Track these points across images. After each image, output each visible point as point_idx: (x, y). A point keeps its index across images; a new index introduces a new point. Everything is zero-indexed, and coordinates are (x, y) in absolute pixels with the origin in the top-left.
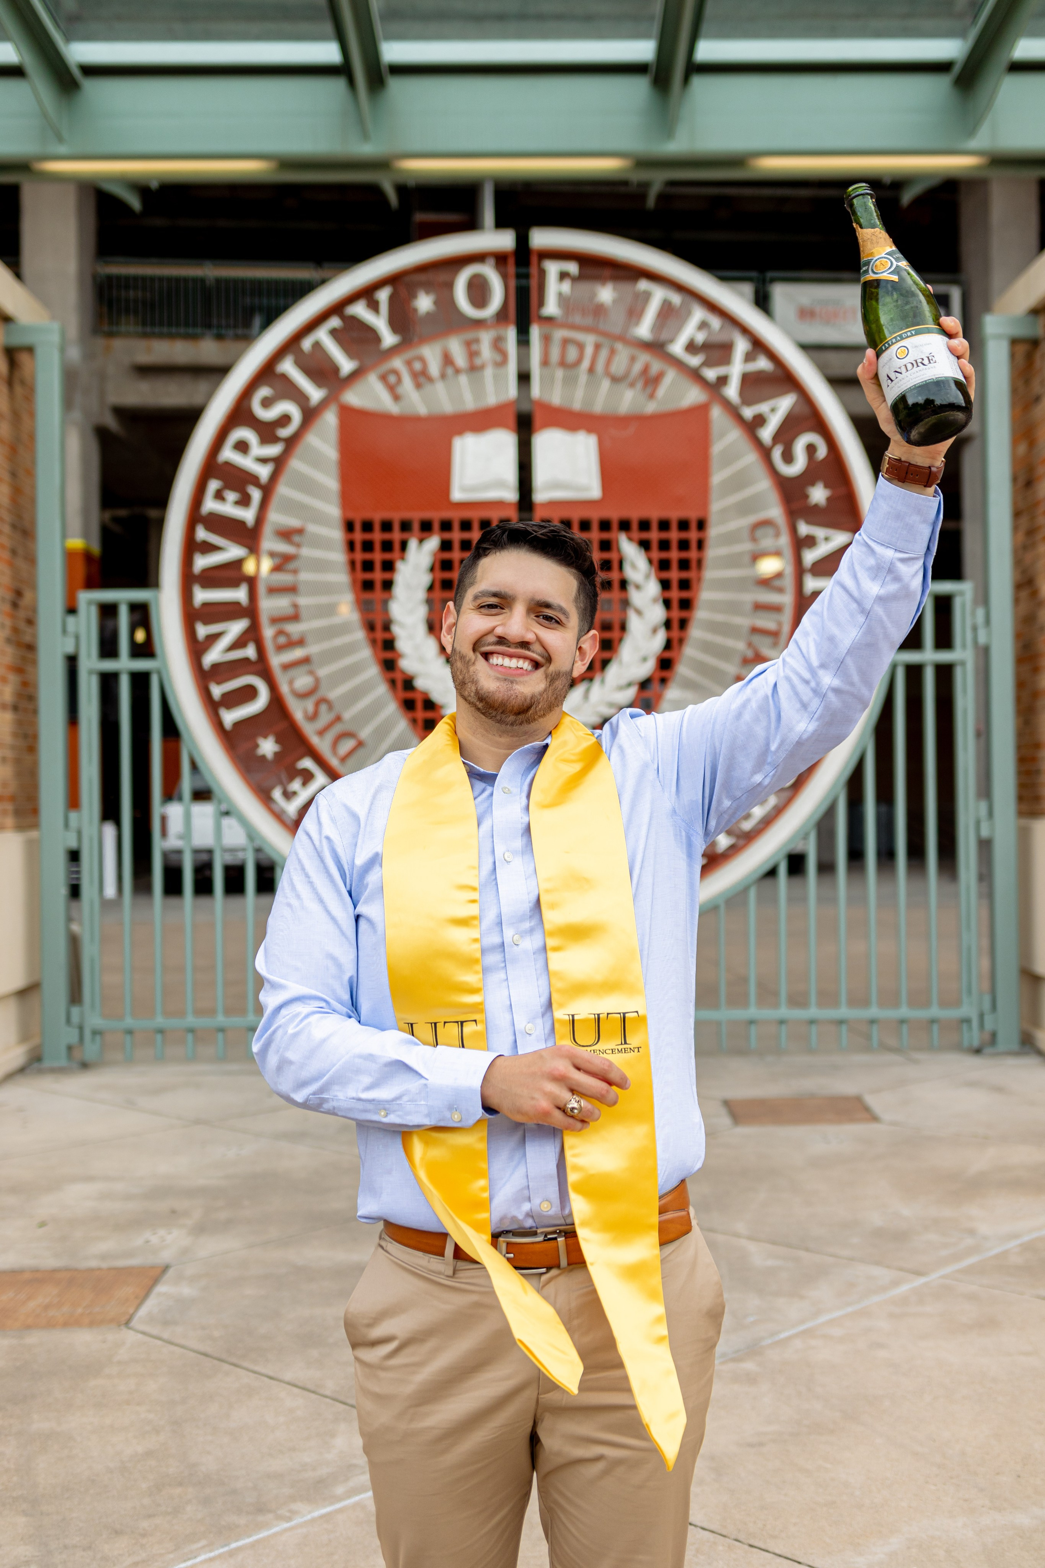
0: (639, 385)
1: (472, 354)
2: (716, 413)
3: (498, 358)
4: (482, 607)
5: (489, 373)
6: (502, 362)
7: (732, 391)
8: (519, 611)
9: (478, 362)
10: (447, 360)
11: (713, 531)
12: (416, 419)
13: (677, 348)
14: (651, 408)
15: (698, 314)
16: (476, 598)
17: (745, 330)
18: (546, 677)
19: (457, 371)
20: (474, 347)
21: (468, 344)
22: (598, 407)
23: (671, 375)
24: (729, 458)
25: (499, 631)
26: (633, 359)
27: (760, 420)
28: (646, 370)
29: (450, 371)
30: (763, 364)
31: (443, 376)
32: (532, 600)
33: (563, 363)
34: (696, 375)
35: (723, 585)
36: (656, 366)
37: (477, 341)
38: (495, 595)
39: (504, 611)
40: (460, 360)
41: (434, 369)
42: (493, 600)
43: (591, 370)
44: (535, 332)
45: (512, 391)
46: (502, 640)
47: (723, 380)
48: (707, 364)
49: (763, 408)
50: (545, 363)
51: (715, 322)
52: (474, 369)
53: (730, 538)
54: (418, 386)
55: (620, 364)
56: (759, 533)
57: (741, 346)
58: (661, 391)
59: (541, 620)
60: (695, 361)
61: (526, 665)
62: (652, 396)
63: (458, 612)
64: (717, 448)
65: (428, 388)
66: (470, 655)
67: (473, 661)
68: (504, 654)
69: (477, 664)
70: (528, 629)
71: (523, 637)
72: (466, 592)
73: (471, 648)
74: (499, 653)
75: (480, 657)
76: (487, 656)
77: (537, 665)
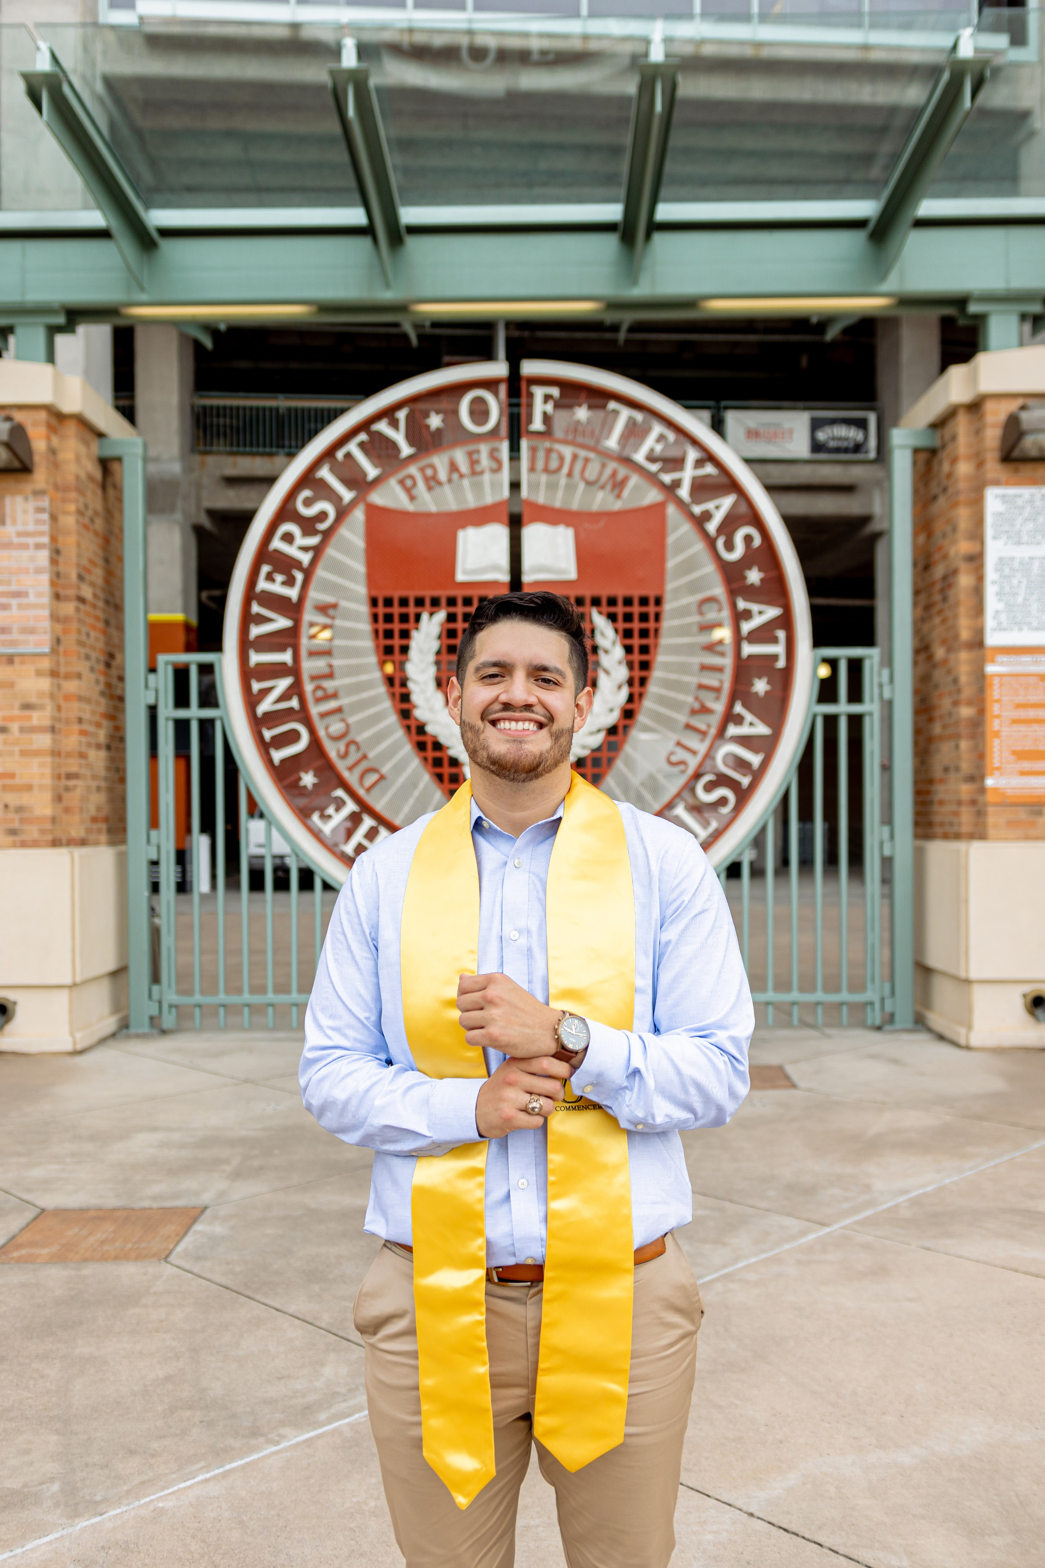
4: (484, 678)
8: (519, 676)
16: (477, 670)
18: (551, 736)
25: (503, 698)
32: (530, 665)
38: (495, 664)
39: (505, 679)
42: (494, 670)
46: (507, 706)
59: (540, 683)
61: (532, 727)
63: (462, 685)
66: (479, 724)
67: (482, 729)
68: (510, 720)
69: (485, 730)
70: (530, 693)
71: (526, 700)
72: (467, 665)
73: (479, 717)
74: (504, 719)
75: (488, 724)
76: (494, 723)
77: (541, 726)
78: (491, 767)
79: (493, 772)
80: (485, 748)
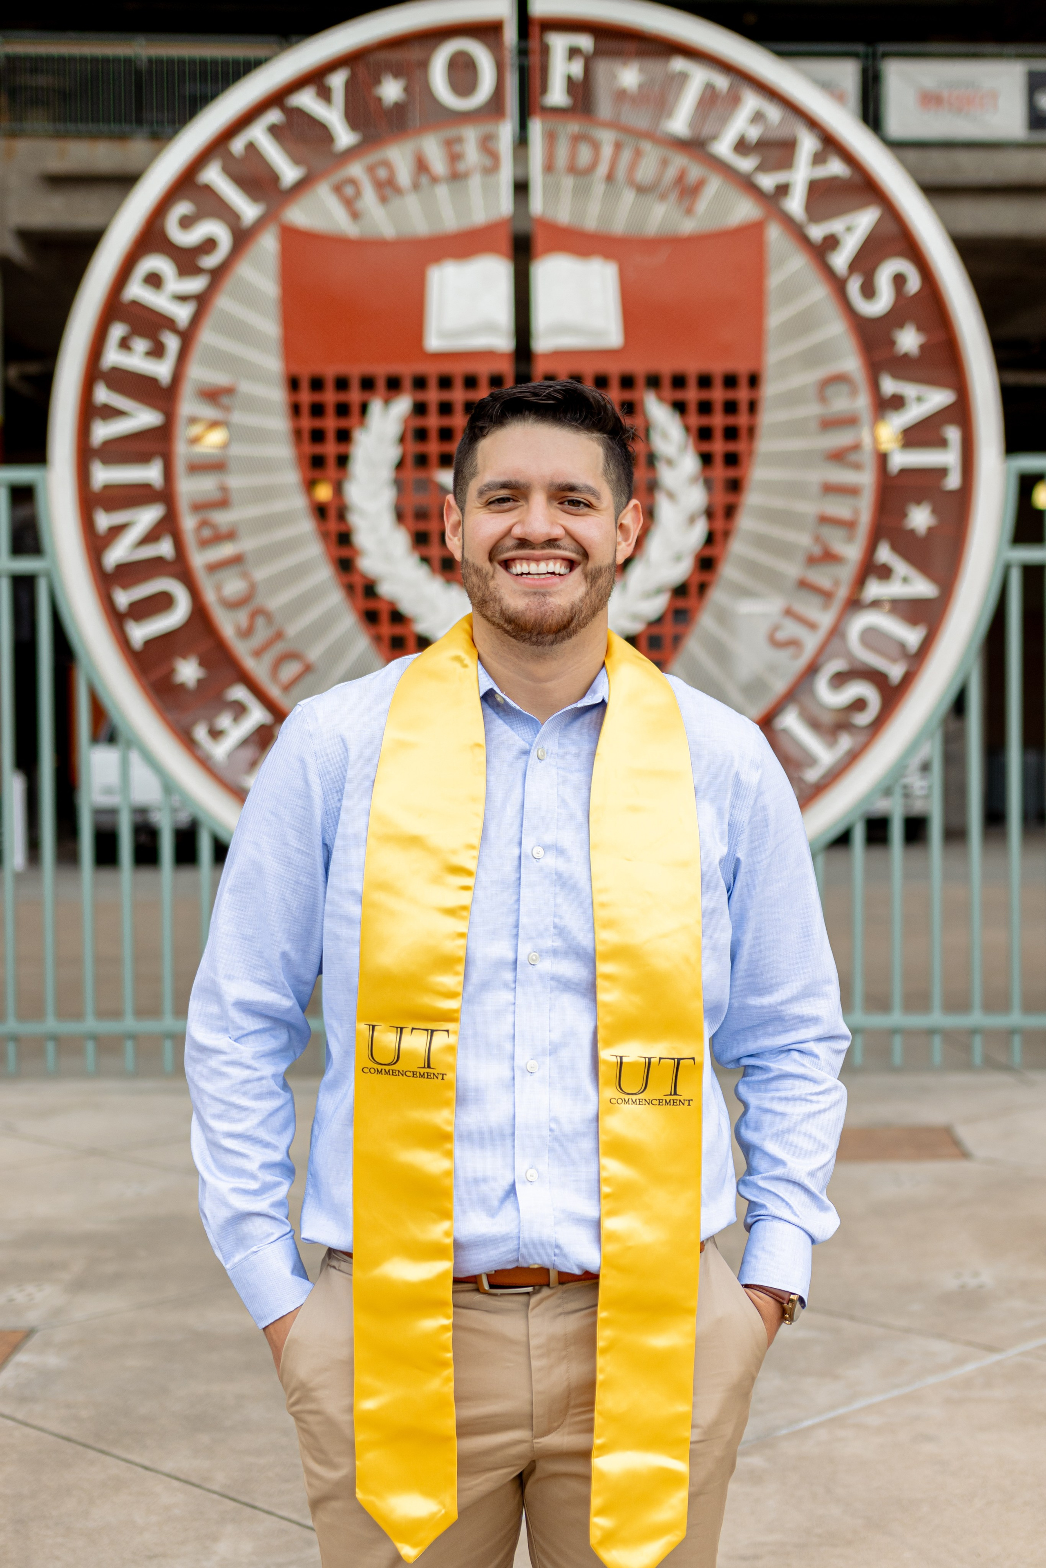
0: (673, 197)
1: (454, 158)
2: (774, 233)
3: (488, 162)
4: (491, 503)
5: (475, 182)
6: (492, 168)
7: (795, 204)
8: (539, 501)
9: (461, 167)
10: (421, 166)
11: (770, 390)
12: (380, 244)
13: (723, 148)
14: (688, 226)
15: (751, 102)
16: (481, 492)
17: (812, 124)
18: (586, 579)
19: (434, 180)
20: (457, 148)
21: (449, 144)
22: (619, 225)
23: (714, 185)
24: (790, 292)
25: (517, 531)
26: (665, 163)
27: (832, 242)
28: (681, 178)
29: (424, 180)
30: (836, 168)
31: (416, 186)
32: (551, 485)
33: (572, 169)
34: (748, 185)
35: (783, 459)
36: (695, 172)
37: (459, 140)
38: (504, 486)
39: (519, 504)
40: (438, 164)
41: (404, 175)
42: (503, 493)
43: (610, 178)
44: (536, 128)
45: (505, 205)
46: (523, 543)
47: (783, 190)
48: (761, 168)
49: (836, 226)
50: (549, 168)
51: (774, 113)
52: (456, 177)
53: (792, 398)
54: (384, 199)
55: (646, 170)
56: (830, 391)
57: (808, 144)
58: (702, 204)
60: (746, 164)
61: (558, 568)
62: (689, 211)
63: (462, 509)
64: (775, 280)
65: (396, 203)
66: (487, 566)
67: (491, 574)
68: (528, 559)
69: (496, 576)
70: (553, 523)
71: (548, 534)
72: (467, 484)
73: (486, 557)
74: (522, 559)
75: (498, 567)
76: (506, 564)
77: (571, 564)
78: (506, 625)
79: (507, 632)
80: (498, 600)
